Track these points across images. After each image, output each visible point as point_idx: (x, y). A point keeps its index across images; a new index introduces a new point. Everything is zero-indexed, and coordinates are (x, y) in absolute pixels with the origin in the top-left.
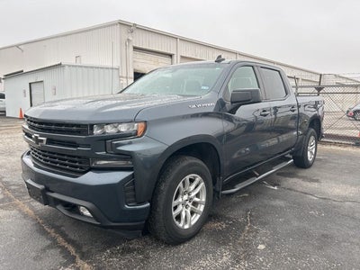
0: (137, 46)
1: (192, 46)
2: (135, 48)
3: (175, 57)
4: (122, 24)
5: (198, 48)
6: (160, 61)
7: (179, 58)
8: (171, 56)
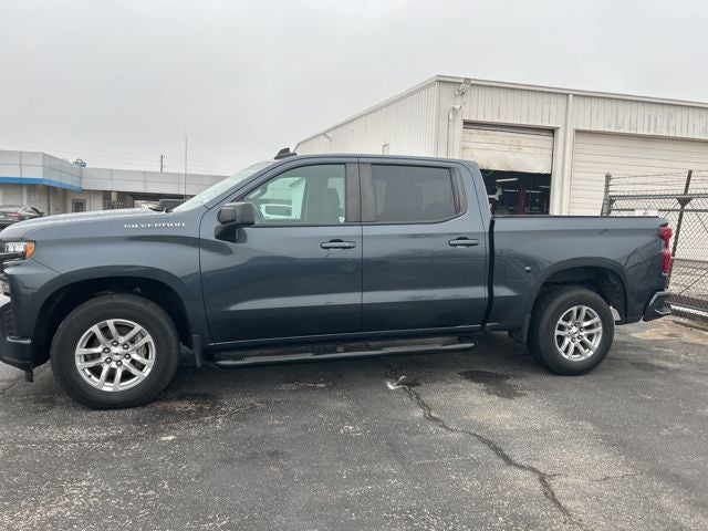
0: (473, 119)
1: (609, 106)
2: (467, 124)
3: (560, 134)
4: (442, 81)
5: (624, 110)
6: (523, 142)
7: (570, 134)
8: (552, 131)
